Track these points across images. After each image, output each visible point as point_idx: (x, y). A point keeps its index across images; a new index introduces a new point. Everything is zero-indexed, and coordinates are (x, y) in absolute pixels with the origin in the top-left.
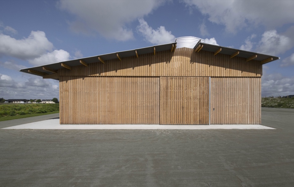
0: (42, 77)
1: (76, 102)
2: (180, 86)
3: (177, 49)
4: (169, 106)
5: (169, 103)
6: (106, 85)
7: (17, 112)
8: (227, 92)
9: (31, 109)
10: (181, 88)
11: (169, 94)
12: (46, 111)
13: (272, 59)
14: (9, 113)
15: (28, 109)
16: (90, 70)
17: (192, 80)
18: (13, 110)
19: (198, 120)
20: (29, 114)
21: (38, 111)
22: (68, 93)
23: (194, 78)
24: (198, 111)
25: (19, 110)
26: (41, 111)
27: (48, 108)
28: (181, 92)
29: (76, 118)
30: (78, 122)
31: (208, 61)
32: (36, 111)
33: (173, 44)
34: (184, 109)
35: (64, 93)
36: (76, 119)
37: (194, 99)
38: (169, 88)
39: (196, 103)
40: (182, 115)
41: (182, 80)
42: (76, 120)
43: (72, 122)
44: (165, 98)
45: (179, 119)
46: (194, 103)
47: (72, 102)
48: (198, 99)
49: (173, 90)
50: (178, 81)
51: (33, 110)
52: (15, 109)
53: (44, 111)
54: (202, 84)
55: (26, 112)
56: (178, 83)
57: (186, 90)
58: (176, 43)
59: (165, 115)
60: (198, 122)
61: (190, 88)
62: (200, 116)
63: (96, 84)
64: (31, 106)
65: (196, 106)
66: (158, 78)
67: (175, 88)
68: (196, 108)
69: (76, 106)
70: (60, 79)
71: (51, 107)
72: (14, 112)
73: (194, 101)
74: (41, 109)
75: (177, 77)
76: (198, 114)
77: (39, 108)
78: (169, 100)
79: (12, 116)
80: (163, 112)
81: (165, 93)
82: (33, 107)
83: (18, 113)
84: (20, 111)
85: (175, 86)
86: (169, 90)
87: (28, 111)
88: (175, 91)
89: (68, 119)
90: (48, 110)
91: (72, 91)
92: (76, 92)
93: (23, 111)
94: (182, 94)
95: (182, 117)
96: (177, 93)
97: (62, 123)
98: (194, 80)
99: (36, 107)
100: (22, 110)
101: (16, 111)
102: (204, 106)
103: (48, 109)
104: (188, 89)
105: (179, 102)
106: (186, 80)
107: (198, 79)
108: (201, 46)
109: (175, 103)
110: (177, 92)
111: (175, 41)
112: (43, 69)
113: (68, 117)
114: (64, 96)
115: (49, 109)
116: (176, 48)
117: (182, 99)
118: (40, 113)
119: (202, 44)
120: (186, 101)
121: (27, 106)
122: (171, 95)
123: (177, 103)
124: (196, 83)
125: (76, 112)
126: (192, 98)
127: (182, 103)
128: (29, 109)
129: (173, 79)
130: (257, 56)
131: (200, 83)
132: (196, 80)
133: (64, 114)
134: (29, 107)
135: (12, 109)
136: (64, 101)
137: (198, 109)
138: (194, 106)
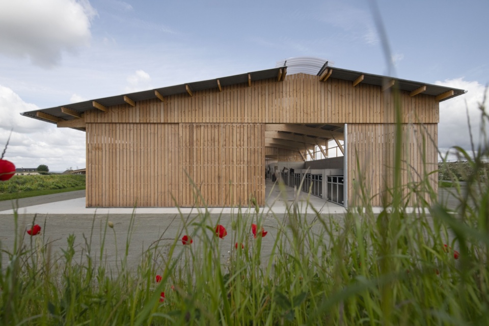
0: (56, 125)
1: (114, 169)
2: (213, 140)
3: (288, 76)
4: (195, 174)
5: (195, 170)
6: (166, 138)
7: (20, 187)
8: (377, 150)
9: (41, 183)
10: (216, 143)
11: (195, 154)
12: (65, 185)
13: (453, 94)
14: (7, 188)
15: (37, 183)
16: (140, 112)
17: (235, 128)
18: (14, 184)
19: (246, 199)
20: (39, 190)
21: (52, 186)
22: (100, 153)
23: (238, 125)
24: (246, 183)
25: (23, 183)
26: (57, 186)
27: (68, 181)
28: (216, 149)
29: (114, 195)
30: (118, 203)
31: (342, 96)
32: (50, 187)
33: (280, 68)
34: (221, 179)
35: (94, 152)
36: (114, 198)
37: (239, 162)
38: (195, 144)
39: (242, 170)
40: (217, 190)
41: (216, 130)
42: (114, 200)
43: (107, 204)
44: (188, 160)
45: (213, 198)
46: (238, 170)
47: (107, 168)
48: (246, 163)
49: (202, 147)
50: (209, 131)
51: (44, 184)
52: (17, 183)
53: (61, 186)
54: (252, 137)
55: (33, 187)
56: (209, 134)
57: (225, 147)
58: (286, 67)
59: (188, 190)
60: (246, 202)
61: (231, 143)
62: (249, 191)
63: (149, 138)
64: (41, 179)
65: (242, 174)
66: (177, 126)
67: (206, 144)
68: (241, 178)
69: (114, 176)
70: (87, 129)
71: (73, 180)
72: (15, 187)
73: (238, 166)
74: (58, 183)
75: (209, 124)
76: (246, 188)
77: (53, 181)
78: (195, 163)
79: (11, 192)
80: (184, 185)
81: (188, 152)
82: (45, 180)
83: (21, 189)
84: (25, 186)
85: (206, 139)
86: (195, 147)
87: (37, 186)
88: (206, 149)
89: (100, 197)
90: (69, 185)
91: (107, 149)
92: (114, 151)
93: (28, 186)
94: (217, 153)
95: (217, 194)
96: (209, 153)
97: (89, 206)
98: (239, 129)
99: (49, 179)
100: (27, 184)
101: (17, 186)
102: (257, 174)
103: (67, 183)
104: (227, 144)
105: (213, 168)
106: (224, 129)
107: (246, 128)
108: (329, 71)
109: (206, 170)
110: (209, 149)
111: (285, 65)
112: (63, 111)
113: (100, 194)
114: (93, 157)
115: (70, 182)
116: (287, 74)
117: (217, 163)
118: (56, 189)
119: (329, 69)
120: (224, 166)
121: (35, 178)
122: (199, 155)
123: (209, 170)
124: (242, 134)
125: (114, 186)
126: (235, 160)
127: (217, 170)
128: (39, 182)
129: (202, 128)
130: (426, 89)
131: (249, 135)
132: (242, 129)
133: (93, 189)
134: (39, 179)
135: (12, 183)
136: (93, 166)
137: (246, 180)
138: (238, 174)
